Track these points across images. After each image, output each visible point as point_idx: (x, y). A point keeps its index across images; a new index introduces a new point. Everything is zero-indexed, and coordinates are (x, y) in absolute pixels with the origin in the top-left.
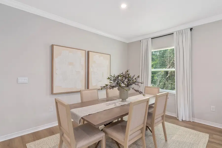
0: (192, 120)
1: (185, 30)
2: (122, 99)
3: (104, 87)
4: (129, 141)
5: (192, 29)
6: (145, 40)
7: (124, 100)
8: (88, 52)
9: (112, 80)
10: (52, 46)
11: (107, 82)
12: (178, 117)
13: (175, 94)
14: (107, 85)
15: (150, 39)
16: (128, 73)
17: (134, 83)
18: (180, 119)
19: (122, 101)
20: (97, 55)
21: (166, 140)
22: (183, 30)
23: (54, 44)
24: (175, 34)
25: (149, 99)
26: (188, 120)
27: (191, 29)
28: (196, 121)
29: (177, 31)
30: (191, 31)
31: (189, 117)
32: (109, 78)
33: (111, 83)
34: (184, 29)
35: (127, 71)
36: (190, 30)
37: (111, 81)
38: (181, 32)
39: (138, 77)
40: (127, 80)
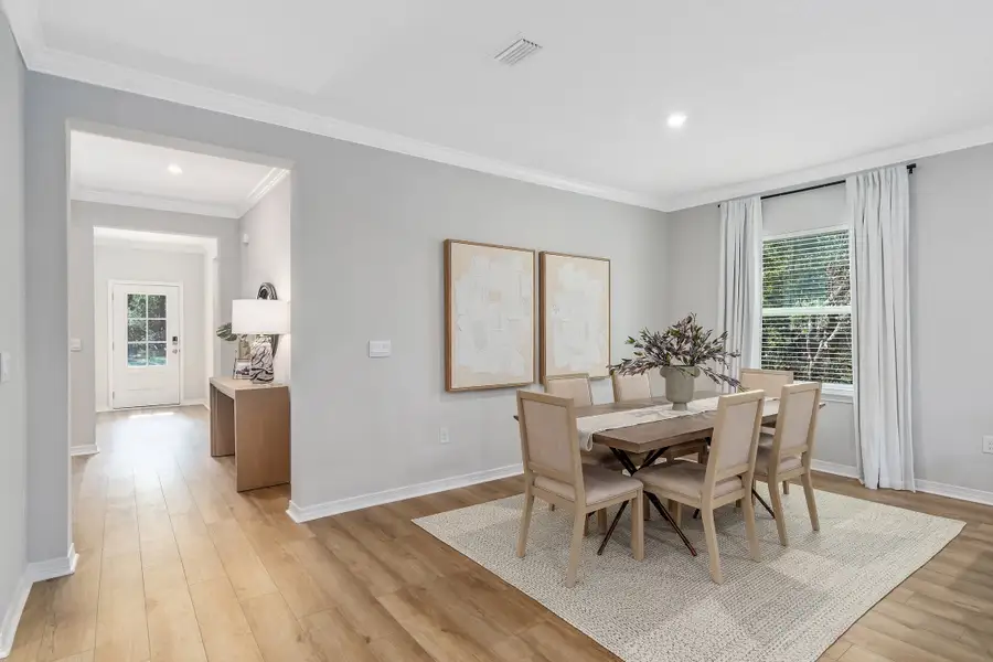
0: (916, 486)
1: (889, 170)
2: (675, 403)
3: (620, 366)
4: (718, 483)
5: (914, 166)
6: (736, 202)
7: (678, 404)
8: (541, 256)
9: (641, 346)
10: (447, 245)
11: (629, 353)
12: (863, 478)
13: (851, 398)
14: (627, 361)
15: (757, 202)
16: (692, 323)
17: (712, 354)
18: (871, 483)
19: (674, 409)
20: (569, 264)
21: (816, 529)
22: (882, 172)
23: (449, 238)
24: (851, 183)
25: (763, 395)
26: (899, 485)
27: (911, 168)
28: (931, 488)
29: (857, 174)
30: (911, 172)
31: (906, 476)
32: (632, 341)
33: (640, 354)
34: (886, 167)
35: (690, 320)
36: (906, 171)
37: (638, 350)
38: (871, 178)
39: (724, 336)
40: (687, 347)
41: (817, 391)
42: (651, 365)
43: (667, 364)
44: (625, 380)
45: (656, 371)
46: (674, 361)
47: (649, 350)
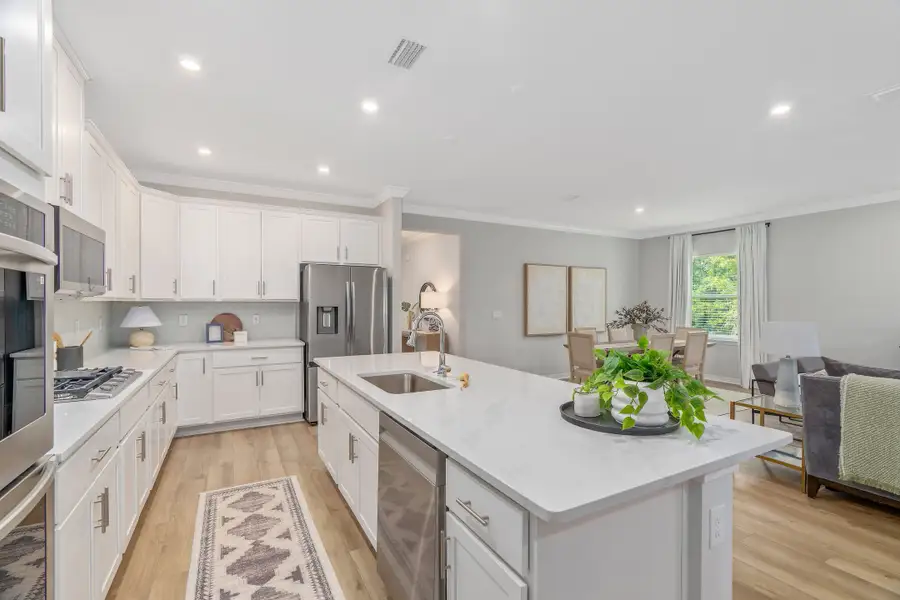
1: (757, 224)
3: (611, 324)
5: (770, 223)
6: (678, 236)
8: (570, 269)
9: (622, 315)
10: (526, 266)
11: (616, 318)
14: (615, 322)
15: (690, 237)
17: (656, 318)
22: (753, 224)
23: (527, 262)
24: (738, 230)
27: (768, 224)
29: (741, 225)
30: (768, 226)
32: (618, 313)
33: (621, 319)
35: (646, 303)
36: (766, 226)
37: (620, 316)
38: (749, 228)
39: (662, 311)
40: (644, 315)
41: (706, 336)
42: (626, 323)
43: (634, 322)
44: (614, 331)
45: (630, 325)
46: (638, 322)
47: (626, 317)
